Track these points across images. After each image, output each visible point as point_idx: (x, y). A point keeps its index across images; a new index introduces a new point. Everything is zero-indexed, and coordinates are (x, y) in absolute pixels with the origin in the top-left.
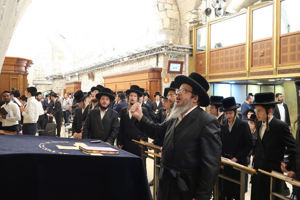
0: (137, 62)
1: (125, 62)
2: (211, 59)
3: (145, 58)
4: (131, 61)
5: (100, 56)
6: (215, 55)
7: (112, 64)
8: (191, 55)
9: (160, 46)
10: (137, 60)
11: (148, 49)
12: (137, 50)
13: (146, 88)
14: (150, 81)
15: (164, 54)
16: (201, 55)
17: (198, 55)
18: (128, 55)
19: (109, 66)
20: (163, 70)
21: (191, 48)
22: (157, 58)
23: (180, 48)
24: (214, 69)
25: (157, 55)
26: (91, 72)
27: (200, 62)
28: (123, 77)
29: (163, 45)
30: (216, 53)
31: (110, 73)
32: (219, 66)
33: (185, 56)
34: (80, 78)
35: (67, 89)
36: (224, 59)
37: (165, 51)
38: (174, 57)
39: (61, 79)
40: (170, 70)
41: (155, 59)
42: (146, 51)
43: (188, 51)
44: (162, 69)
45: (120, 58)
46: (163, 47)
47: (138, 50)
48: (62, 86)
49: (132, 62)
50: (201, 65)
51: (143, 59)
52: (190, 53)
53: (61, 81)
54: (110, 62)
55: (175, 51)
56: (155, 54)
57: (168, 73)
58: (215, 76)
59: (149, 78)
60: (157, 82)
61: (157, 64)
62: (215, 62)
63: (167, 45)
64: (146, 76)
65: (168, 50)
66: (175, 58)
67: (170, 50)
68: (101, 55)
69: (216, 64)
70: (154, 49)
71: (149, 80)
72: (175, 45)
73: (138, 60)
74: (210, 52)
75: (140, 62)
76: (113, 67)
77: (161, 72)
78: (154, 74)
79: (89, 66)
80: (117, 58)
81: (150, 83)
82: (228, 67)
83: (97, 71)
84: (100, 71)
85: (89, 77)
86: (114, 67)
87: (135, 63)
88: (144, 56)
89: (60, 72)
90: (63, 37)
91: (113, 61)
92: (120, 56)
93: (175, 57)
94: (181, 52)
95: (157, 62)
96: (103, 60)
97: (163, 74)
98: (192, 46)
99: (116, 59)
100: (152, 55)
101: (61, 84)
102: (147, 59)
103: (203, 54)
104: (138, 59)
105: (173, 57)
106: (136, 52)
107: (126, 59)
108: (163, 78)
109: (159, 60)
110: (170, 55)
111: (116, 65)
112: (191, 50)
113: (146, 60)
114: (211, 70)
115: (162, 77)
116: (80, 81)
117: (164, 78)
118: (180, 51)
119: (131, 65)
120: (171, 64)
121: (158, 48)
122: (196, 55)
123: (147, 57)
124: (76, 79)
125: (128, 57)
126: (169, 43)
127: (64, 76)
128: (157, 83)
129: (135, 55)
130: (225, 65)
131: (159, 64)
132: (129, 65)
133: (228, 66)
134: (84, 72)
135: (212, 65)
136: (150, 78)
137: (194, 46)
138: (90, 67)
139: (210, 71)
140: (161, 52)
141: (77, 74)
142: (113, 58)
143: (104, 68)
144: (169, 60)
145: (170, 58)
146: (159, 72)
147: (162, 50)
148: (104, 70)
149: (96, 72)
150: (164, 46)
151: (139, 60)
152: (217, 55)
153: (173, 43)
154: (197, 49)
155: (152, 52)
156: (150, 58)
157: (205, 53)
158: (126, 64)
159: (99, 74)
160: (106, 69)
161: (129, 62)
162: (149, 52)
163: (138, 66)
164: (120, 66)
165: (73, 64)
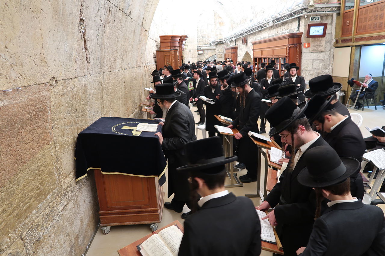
0: (282, 26)
1: (272, 27)
2: (359, 18)
3: (288, 22)
4: (276, 25)
5: (251, 20)
6: (364, 12)
7: (260, 29)
8: (339, 14)
9: (300, 8)
10: (281, 24)
11: (289, 13)
13: (285, 54)
14: (289, 48)
15: (304, 16)
16: (349, 13)
17: (346, 14)
18: (272, 20)
19: (258, 31)
20: (303, 35)
21: (339, 5)
22: (299, 22)
23: (323, 8)
24: (361, 30)
25: (299, 19)
26: (244, 37)
27: (347, 22)
28: (267, 43)
29: (302, 8)
30: (365, 10)
31: (259, 38)
32: (367, 26)
33: (332, 15)
34: (237, 43)
35: (226, 54)
36: (373, 17)
37: (305, 14)
38: (315, 20)
39: (221, 44)
40: (310, 35)
41: (297, 22)
42: (288, 15)
43: (336, 10)
44: (302, 33)
45: (266, 22)
46: (302, 10)
48: (223, 51)
49: (277, 26)
50: (348, 25)
51: (286, 23)
52: (337, 12)
53: (222, 46)
54: (258, 27)
55: (317, 12)
57: (307, 37)
58: (362, 38)
59: (288, 43)
60: (296, 48)
62: (363, 21)
63: (307, 7)
64: (286, 42)
65: (309, 12)
66: (317, 20)
68: (252, 20)
69: (364, 24)
70: (295, 13)
71: (288, 46)
72: (317, 6)
73: (283, 24)
74: (359, 9)
75: (285, 26)
76: (262, 32)
77: (302, 37)
78: (294, 40)
79: (242, 31)
81: (289, 50)
82: (376, 27)
83: (249, 36)
84: (252, 36)
85: (243, 43)
87: (280, 27)
88: (286, 20)
89: (221, 38)
90: (221, 3)
91: (261, 26)
92: (266, 21)
93: (317, 19)
94: (325, 12)
95: (299, 25)
96: (255, 23)
97: (304, 38)
98: (340, 4)
101: (222, 49)
102: (290, 22)
103: (352, 12)
104: (282, 23)
105: (314, 19)
106: (279, 17)
107: (271, 24)
108: (303, 44)
109: (300, 23)
110: (311, 18)
111: (265, 29)
112: (339, 8)
113: (289, 24)
114: (358, 31)
115: (302, 41)
116: (236, 46)
117: (304, 44)
118: (323, 12)
119: (277, 29)
120: (312, 28)
121: (298, 11)
122: (344, 13)
123: (290, 20)
124: (233, 45)
125: (273, 21)
126: (310, 5)
127: (224, 42)
128: (297, 49)
129: (278, 19)
130: (374, 24)
131: (300, 28)
132: (274, 29)
134: (238, 37)
135: (359, 25)
136: (289, 44)
137: (342, 3)
138: (243, 32)
139: (356, 33)
140: (301, 15)
141: (234, 39)
142: (261, 23)
143: (255, 33)
144: (309, 23)
145: (311, 20)
146: (299, 37)
147: (302, 13)
148: (255, 35)
149: (248, 37)
150: (303, 9)
151: (284, 23)
152: (367, 11)
153: (313, 5)
154: (347, 7)
155: (293, 16)
156: (293, 21)
157: (353, 11)
158: (272, 28)
159: (251, 39)
160: (256, 34)
161: (275, 26)
162: (290, 15)
163: (283, 30)
164: (268, 30)
165: (231, 29)
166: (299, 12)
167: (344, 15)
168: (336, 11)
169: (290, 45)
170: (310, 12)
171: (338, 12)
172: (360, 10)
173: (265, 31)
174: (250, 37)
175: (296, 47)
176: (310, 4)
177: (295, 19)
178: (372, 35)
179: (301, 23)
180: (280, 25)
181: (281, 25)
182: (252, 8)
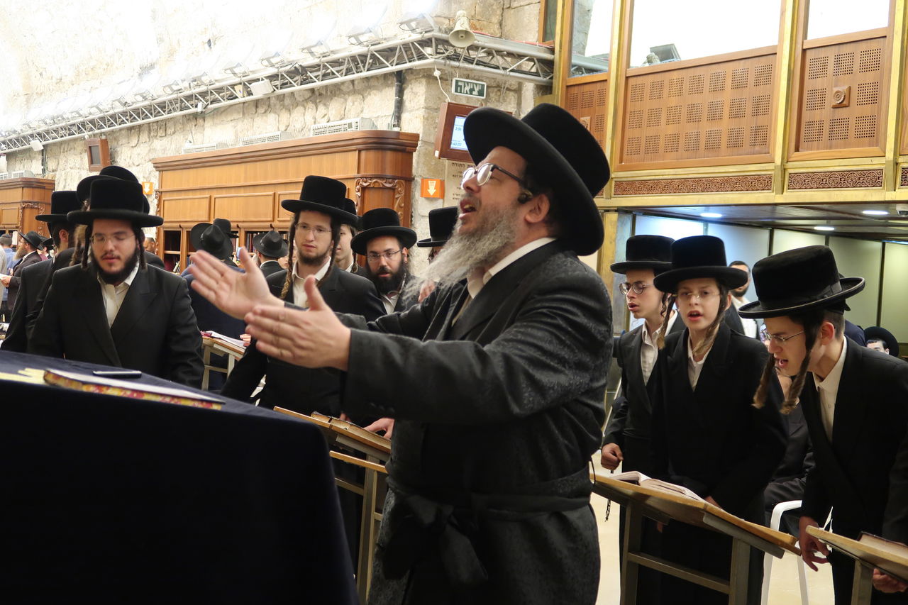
0: (310, 105)
1: (257, 103)
2: (629, 109)
3: (343, 88)
4: (281, 98)
5: (146, 69)
6: (647, 91)
7: (200, 109)
8: (546, 89)
9: (416, 37)
10: (308, 95)
11: (362, 50)
12: (313, 50)
14: (364, 189)
15: (427, 75)
16: (587, 88)
17: (576, 90)
18: (272, 71)
19: (184, 116)
20: (419, 143)
21: (548, 56)
22: (400, 93)
23: (499, 52)
24: (638, 153)
25: (401, 79)
26: (103, 137)
28: (243, 165)
29: (428, 35)
30: (653, 85)
31: (187, 146)
32: (662, 141)
33: (518, 90)
34: (51, 164)
36: (684, 110)
37: (434, 63)
38: (471, 91)
40: (453, 146)
41: (390, 94)
42: (353, 58)
43: (534, 70)
44: (416, 137)
45: (237, 80)
46: (426, 43)
47: (319, 50)
49: (287, 101)
51: (336, 91)
52: (543, 79)
54: (189, 98)
55: (477, 64)
56: (391, 74)
57: (441, 155)
58: (643, 183)
59: (358, 173)
60: (391, 192)
61: (398, 117)
62: (645, 122)
63: (444, 36)
64: (348, 165)
65: (449, 58)
66: (475, 93)
67: (456, 57)
68: (152, 66)
69: (651, 132)
70: (389, 52)
71: (358, 183)
72: (480, 40)
73: (316, 96)
74: (627, 78)
75: (325, 105)
76: (200, 121)
77: (415, 154)
78: (383, 162)
79: (93, 110)
80: (222, 80)
81: (363, 198)
82: (697, 148)
83: (128, 137)
84: (144, 137)
85: (91, 161)
86: (208, 123)
87: (300, 109)
88: (340, 79)
91: (204, 94)
92: (234, 74)
93: (477, 89)
94: (501, 72)
95: (400, 105)
96: (157, 87)
97: (422, 160)
98: (552, 51)
99: (217, 85)
100: (376, 77)
102: (354, 92)
103: (599, 84)
104: (312, 90)
105: (467, 88)
106: (309, 61)
107: (260, 90)
108: (418, 179)
109: (405, 97)
110: (457, 82)
111: (217, 112)
112: (548, 65)
113: (350, 99)
114: (625, 156)
115: (414, 172)
116: (49, 176)
117: (422, 180)
118: (497, 68)
119: (284, 116)
120: (459, 122)
121: (406, 46)
122: (568, 87)
123: (353, 82)
124: (34, 169)
125: (272, 78)
126: (456, 29)
128: (394, 199)
129: (300, 73)
130: (687, 135)
131: (405, 116)
132: (272, 117)
133: (698, 141)
134: (68, 137)
135: (630, 133)
136: (362, 173)
137: (560, 51)
138: (97, 115)
139: (621, 162)
140: (417, 64)
141: (37, 145)
142: (205, 79)
143: (163, 125)
144: (448, 100)
145: (456, 91)
146: (403, 151)
147: (422, 57)
148: (161, 133)
149: (123, 141)
150: (430, 40)
151: (320, 95)
152: (657, 89)
153: (469, 30)
154: (574, 66)
155: (376, 63)
156: (369, 87)
157: (606, 80)
158: (261, 110)
159: (137, 150)
160: (169, 131)
161: (273, 101)
162: (364, 62)
163: (315, 123)
164: (236, 116)
165: (23, 98)
166: (409, 50)
167: (567, 93)
168: (537, 74)
169: (366, 178)
170: (453, 60)
171: (545, 79)
172: (631, 81)
173: (217, 121)
174: (134, 142)
175: (393, 189)
176: (458, 28)
177: (381, 81)
178: (668, 173)
179: (407, 95)
180: (299, 99)
181: (306, 100)
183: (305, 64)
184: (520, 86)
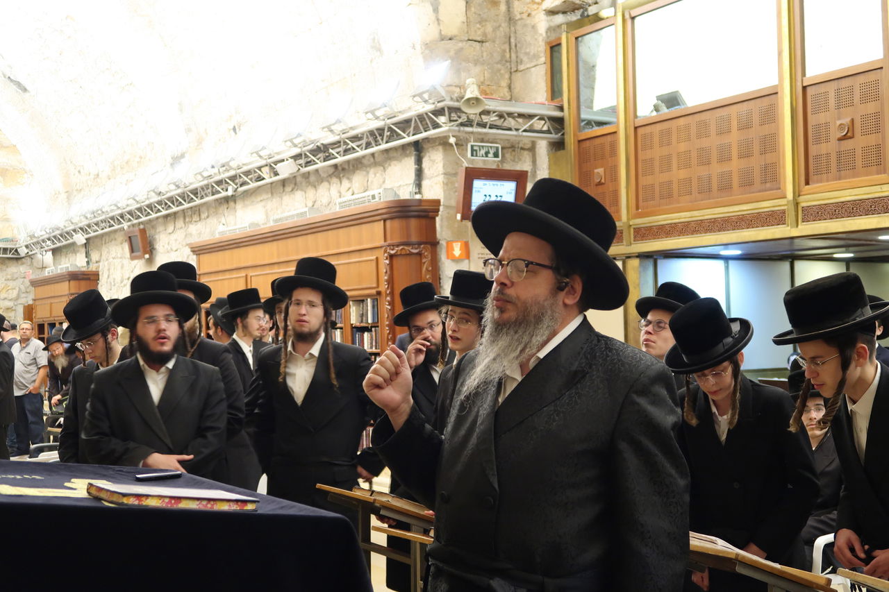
0: (335, 180)
1: (284, 183)
2: (640, 157)
3: (365, 161)
4: (307, 176)
5: (176, 160)
6: (656, 139)
7: (230, 193)
8: (558, 145)
9: (429, 107)
10: (332, 170)
11: (379, 124)
12: (333, 128)
13: (375, 285)
14: (391, 257)
15: (443, 142)
16: (598, 141)
17: (587, 144)
18: (296, 151)
19: (217, 200)
20: (441, 208)
21: (557, 114)
22: (419, 161)
23: (510, 114)
24: (653, 199)
25: (418, 148)
26: (142, 227)
27: (596, 171)
28: (275, 243)
29: (440, 105)
30: (661, 133)
31: (221, 228)
32: (675, 187)
33: (532, 149)
34: (95, 256)
35: (37, 303)
36: (694, 155)
37: (449, 131)
38: (487, 154)
39: (11, 263)
41: (409, 164)
42: (372, 133)
43: (545, 128)
44: (437, 202)
45: (264, 162)
46: (439, 112)
47: (338, 128)
48: (14, 294)
49: (312, 178)
50: (600, 184)
51: (357, 165)
52: (554, 136)
53: (13, 269)
54: (219, 183)
55: (490, 128)
56: (409, 144)
57: (463, 218)
58: (661, 228)
59: (385, 241)
60: (418, 258)
61: (419, 185)
62: (657, 169)
63: (456, 104)
64: (374, 234)
65: (462, 124)
66: (491, 155)
67: (469, 123)
68: (182, 156)
69: (664, 177)
70: (405, 124)
71: (385, 252)
72: (491, 105)
73: (340, 171)
74: (636, 128)
75: (348, 179)
76: (232, 204)
77: (438, 219)
78: (408, 228)
79: (132, 201)
80: (250, 164)
81: (391, 265)
82: (710, 190)
83: (165, 224)
84: (180, 223)
85: (132, 250)
86: (239, 206)
87: (325, 184)
88: (361, 153)
89: (8, 235)
90: (19, 85)
91: (233, 178)
92: (260, 157)
93: (492, 152)
94: (514, 133)
95: (419, 174)
96: (189, 175)
97: (445, 223)
98: (561, 108)
99: (245, 168)
100: (395, 149)
101: (11, 284)
102: (376, 164)
103: (609, 137)
104: (336, 166)
105: (483, 152)
106: (329, 139)
107: (286, 170)
108: (443, 243)
109: (424, 165)
110: (472, 146)
111: (247, 194)
112: (558, 123)
113: (372, 171)
114: (641, 203)
115: (438, 236)
116: (93, 268)
117: (448, 243)
118: (510, 129)
119: (311, 192)
120: (477, 184)
121: (421, 117)
122: (579, 141)
123: (373, 155)
124: (78, 262)
125: (296, 157)
126: (466, 97)
127: (23, 251)
128: (421, 264)
129: (322, 150)
130: (699, 178)
131: (425, 183)
132: (299, 195)
133: (710, 182)
134: (108, 230)
135: (644, 181)
136: (389, 242)
137: (569, 108)
138: (134, 206)
139: (637, 208)
140: (432, 132)
141: (80, 239)
142: (234, 164)
143: (197, 211)
144: (466, 164)
145: (472, 155)
146: (426, 217)
147: (436, 126)
148: (196, 218)
149: (160, 228)
150: (443, 109)
151: (343, 169)
152: (666, 137)
153: (480, 97)
154: (583, 121)
155: (393, 135)
156: (390, 159)
157: (615, 132)
158: (288, 189)
159: (174, 237)
160: (203, 216)
161: (299, 179)
162: (382, 135)
163: (340, 197)
164: (264, 196)
165: (64, 196)
166: (424, 121)
167: (579, 147)
168: (548, 132)
169: (392, 246)
170: (466, 126)
171: (557, 136)
172: (640, 131)
173: (247, 202)
174: (171, 228)
175: (419, 254)
176: (468, 95)
177: (400, 152)
178: (684, 217)
179: (426, 163)
180: (324, 175)
181: (330, 176)
182: (181, 110)
183: (325, 142)
184: (534, 144)
